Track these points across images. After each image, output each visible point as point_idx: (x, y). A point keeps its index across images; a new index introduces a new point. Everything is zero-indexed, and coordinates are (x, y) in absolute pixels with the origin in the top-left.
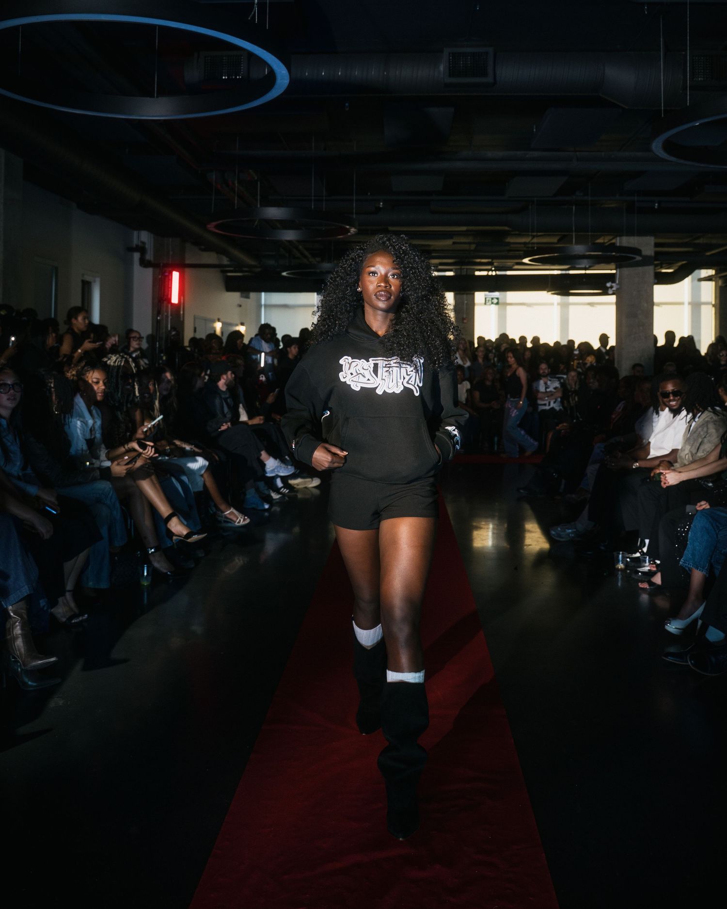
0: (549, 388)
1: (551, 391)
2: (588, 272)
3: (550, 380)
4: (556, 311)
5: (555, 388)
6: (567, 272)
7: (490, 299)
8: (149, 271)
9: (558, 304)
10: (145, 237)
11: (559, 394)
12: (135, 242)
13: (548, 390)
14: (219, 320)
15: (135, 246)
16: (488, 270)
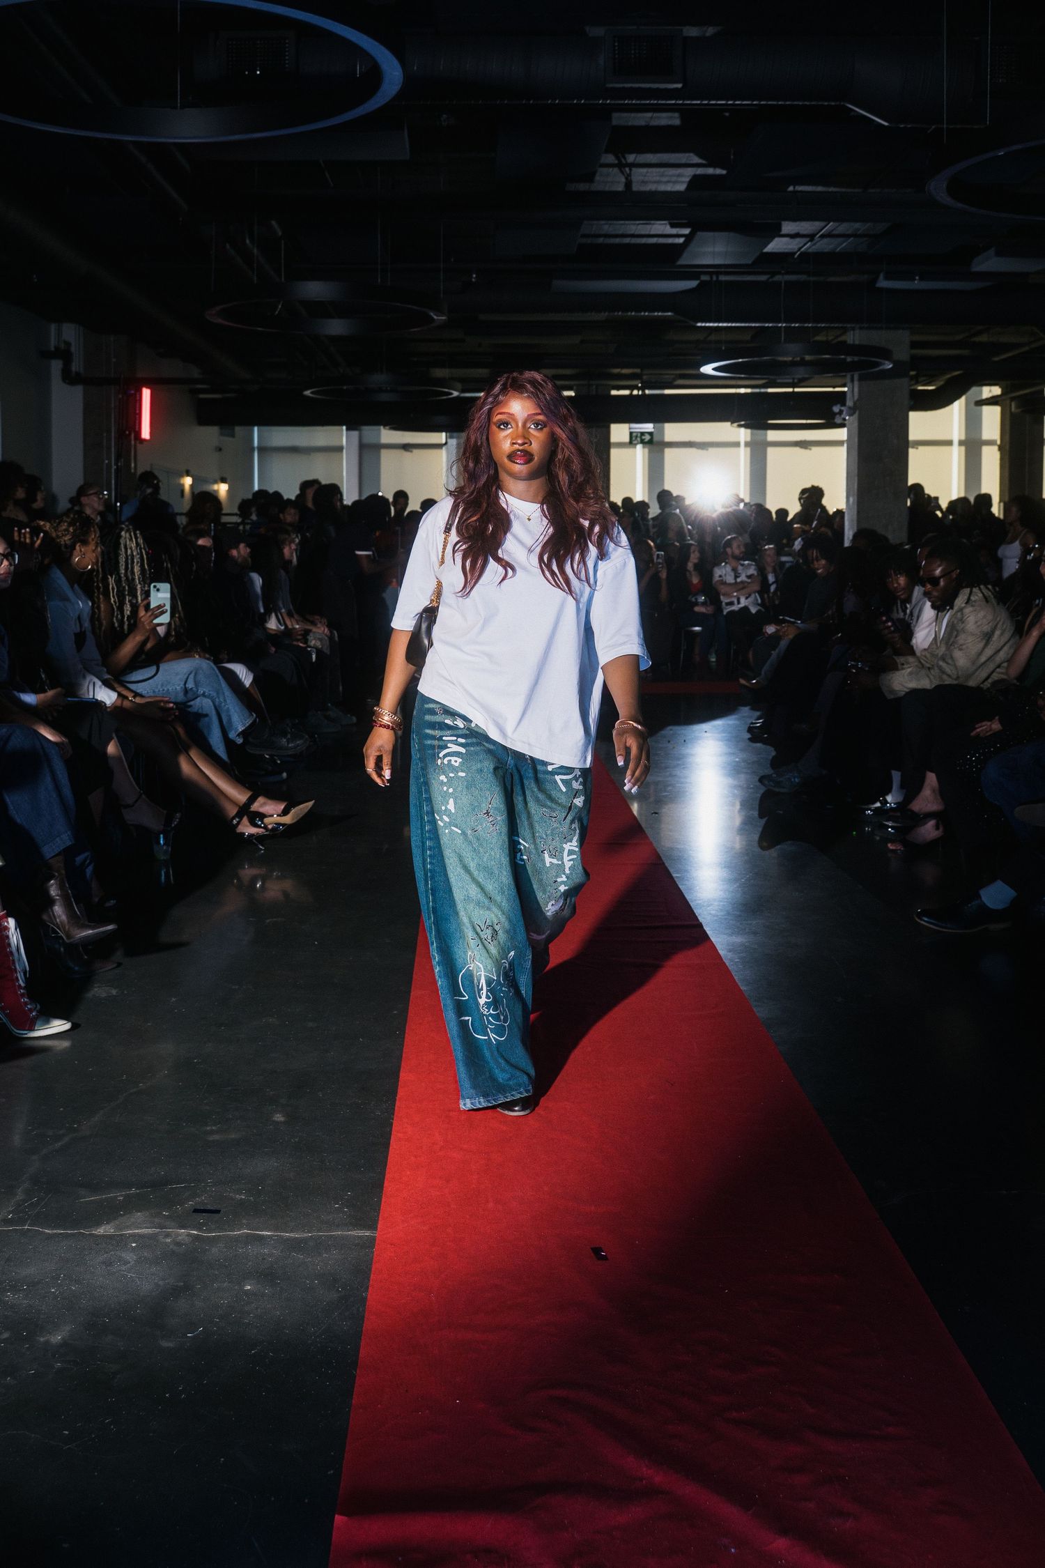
0: (739, 577)
1: (742, 582)
2: (796, 390)
3: (742, 565)
4: (743, 454)
5: (749, 577)
6: (763, 390)
7: (639, 435)
8: (78, 391)
9: (747, 444)
10: (70, 333)
11: (756, 587)
12: (53, 343)
13: (739, 580)
14: (188, 475)
15: (53, 349)
16: (632, 388)
